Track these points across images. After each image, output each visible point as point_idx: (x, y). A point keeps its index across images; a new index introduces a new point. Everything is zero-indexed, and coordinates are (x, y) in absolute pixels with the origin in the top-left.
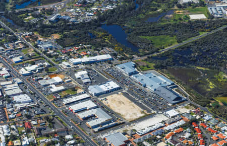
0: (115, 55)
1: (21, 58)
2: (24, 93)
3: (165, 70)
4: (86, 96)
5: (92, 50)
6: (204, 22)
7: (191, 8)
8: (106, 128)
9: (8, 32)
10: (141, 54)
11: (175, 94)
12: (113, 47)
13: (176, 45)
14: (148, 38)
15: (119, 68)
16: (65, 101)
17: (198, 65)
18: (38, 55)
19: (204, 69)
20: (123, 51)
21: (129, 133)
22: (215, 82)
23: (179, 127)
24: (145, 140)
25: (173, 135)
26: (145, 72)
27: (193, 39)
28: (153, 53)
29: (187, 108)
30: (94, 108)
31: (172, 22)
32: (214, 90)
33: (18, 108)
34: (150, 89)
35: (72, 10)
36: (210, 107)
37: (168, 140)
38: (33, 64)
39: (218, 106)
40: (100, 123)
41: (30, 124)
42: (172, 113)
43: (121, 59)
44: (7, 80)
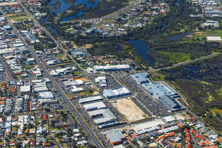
0: (133, 65)
1: (54, 62)
2: (49, 91)
3: (173, 82)
4: (99, 97)
5: (115, 60)
6: (219, 44)
7: (210, 30)
8: (109, 126)
9: (50, 40)
10: (156, 67)
11: (175, 102)
12: (133, 59)
13: (189, 61)
14: (166, 53)
15: (133, 76)
16: (81, 101)
17: (203, 80)
18: (69, 61)
19: (207, 84)
20: (141, 63)
21: (127, 132)
22: (215, 95)
23: (172, 131)
24: (140, 140)
25: (165, 138)
26: (156, 82)
27: (205, 57)
28: (166, 66)
29: (184, 116)
30: (103, 108)
31: (190, 42)
32: (211, 102)
33: (41, 102)
34: (155, 97)
35: (107, 25)
36: (204, 116)
37: (160, 142)
38: (63, 67)
39: (211, 117)
40: (105, 121)
41: (47, 116)
42: (169, 119)
43: (138, 69)
44: (38, 79)
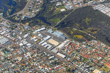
0: (46, 27)
1: (22, 33)
2: (28, 43)
3: (60, 30)
4: (44, 41)
5: (39, 27)
6: (65, 12)
7: (60, 7)
8: (52, 49)
9: (14, 25)
10: (52, 26)
11: (65, 37)
12: (44, 25)
13: (60, 21)
14: (52, 20)
15: (48, 31)
16: (40, 43)
17: (67, 27)
18: (26, 31)
19: (69, 28)
20: (47, 26)
21: (57, 49)
22: (73, 31)
23: (68, 45)
24: (62, 50)
25: (67, 47)
26: (55, 31)
27: (64, 18)
28: (55, 25)
29: (68, 40)
30: (47, 44)
31: (57, 13)
32: (73, 33)
33: (29, 47)
34: (58, 36)
35: (27, 13)
36: (73, 38)
37: (67, 49)
38: (26, 34)
39: (75, 38)
40: (50, 48)
41: (34, 51)
42: (65, 42)
43: (48, 28)
44: (22, 40)
